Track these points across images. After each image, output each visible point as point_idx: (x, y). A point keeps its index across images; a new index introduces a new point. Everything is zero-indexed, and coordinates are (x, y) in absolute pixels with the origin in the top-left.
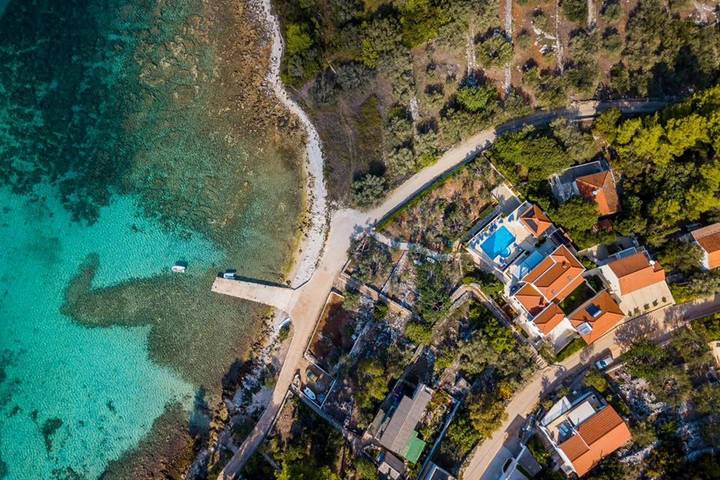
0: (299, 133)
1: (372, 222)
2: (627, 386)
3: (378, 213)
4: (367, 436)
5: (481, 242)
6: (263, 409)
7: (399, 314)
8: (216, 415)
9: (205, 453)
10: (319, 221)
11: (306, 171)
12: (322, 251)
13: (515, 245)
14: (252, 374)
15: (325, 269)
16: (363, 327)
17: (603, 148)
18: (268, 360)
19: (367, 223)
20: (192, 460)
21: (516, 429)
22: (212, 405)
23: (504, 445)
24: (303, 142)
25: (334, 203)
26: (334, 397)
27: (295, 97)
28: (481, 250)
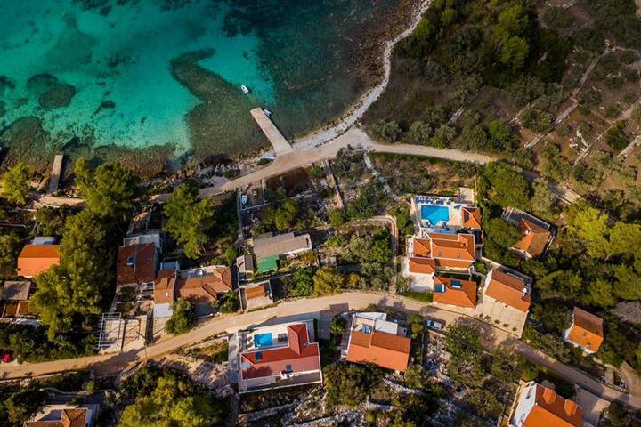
0: (378, 79)
1: (372, 149)
2: (434, 348)
3: (380, 148)
4: (250, 242)
5: (424, 204)
6: (212, 185)
7: (336, 203)
8: (186, 169)
9: (160, 181)
10: (342, 126)
11: (362, 99)
12: (327, 141)
13: (445, 223)
14: (226, 166)
15: (320, 151)
16: (309, 194)
17: (562, 226)
18: (241, 167)
19: (368, 148)
20: (151, 179)
21: (338, 310)
22: (189, 164)
23: (321, 312)
24: (375, 85)
25: (360, 124)
26: (255, 212)
27: (392, 60)
28: (420, 208)
